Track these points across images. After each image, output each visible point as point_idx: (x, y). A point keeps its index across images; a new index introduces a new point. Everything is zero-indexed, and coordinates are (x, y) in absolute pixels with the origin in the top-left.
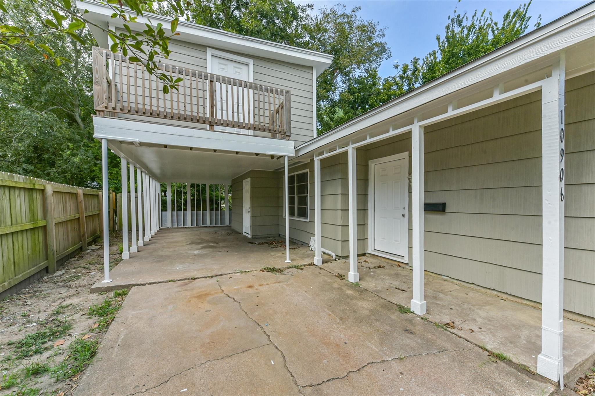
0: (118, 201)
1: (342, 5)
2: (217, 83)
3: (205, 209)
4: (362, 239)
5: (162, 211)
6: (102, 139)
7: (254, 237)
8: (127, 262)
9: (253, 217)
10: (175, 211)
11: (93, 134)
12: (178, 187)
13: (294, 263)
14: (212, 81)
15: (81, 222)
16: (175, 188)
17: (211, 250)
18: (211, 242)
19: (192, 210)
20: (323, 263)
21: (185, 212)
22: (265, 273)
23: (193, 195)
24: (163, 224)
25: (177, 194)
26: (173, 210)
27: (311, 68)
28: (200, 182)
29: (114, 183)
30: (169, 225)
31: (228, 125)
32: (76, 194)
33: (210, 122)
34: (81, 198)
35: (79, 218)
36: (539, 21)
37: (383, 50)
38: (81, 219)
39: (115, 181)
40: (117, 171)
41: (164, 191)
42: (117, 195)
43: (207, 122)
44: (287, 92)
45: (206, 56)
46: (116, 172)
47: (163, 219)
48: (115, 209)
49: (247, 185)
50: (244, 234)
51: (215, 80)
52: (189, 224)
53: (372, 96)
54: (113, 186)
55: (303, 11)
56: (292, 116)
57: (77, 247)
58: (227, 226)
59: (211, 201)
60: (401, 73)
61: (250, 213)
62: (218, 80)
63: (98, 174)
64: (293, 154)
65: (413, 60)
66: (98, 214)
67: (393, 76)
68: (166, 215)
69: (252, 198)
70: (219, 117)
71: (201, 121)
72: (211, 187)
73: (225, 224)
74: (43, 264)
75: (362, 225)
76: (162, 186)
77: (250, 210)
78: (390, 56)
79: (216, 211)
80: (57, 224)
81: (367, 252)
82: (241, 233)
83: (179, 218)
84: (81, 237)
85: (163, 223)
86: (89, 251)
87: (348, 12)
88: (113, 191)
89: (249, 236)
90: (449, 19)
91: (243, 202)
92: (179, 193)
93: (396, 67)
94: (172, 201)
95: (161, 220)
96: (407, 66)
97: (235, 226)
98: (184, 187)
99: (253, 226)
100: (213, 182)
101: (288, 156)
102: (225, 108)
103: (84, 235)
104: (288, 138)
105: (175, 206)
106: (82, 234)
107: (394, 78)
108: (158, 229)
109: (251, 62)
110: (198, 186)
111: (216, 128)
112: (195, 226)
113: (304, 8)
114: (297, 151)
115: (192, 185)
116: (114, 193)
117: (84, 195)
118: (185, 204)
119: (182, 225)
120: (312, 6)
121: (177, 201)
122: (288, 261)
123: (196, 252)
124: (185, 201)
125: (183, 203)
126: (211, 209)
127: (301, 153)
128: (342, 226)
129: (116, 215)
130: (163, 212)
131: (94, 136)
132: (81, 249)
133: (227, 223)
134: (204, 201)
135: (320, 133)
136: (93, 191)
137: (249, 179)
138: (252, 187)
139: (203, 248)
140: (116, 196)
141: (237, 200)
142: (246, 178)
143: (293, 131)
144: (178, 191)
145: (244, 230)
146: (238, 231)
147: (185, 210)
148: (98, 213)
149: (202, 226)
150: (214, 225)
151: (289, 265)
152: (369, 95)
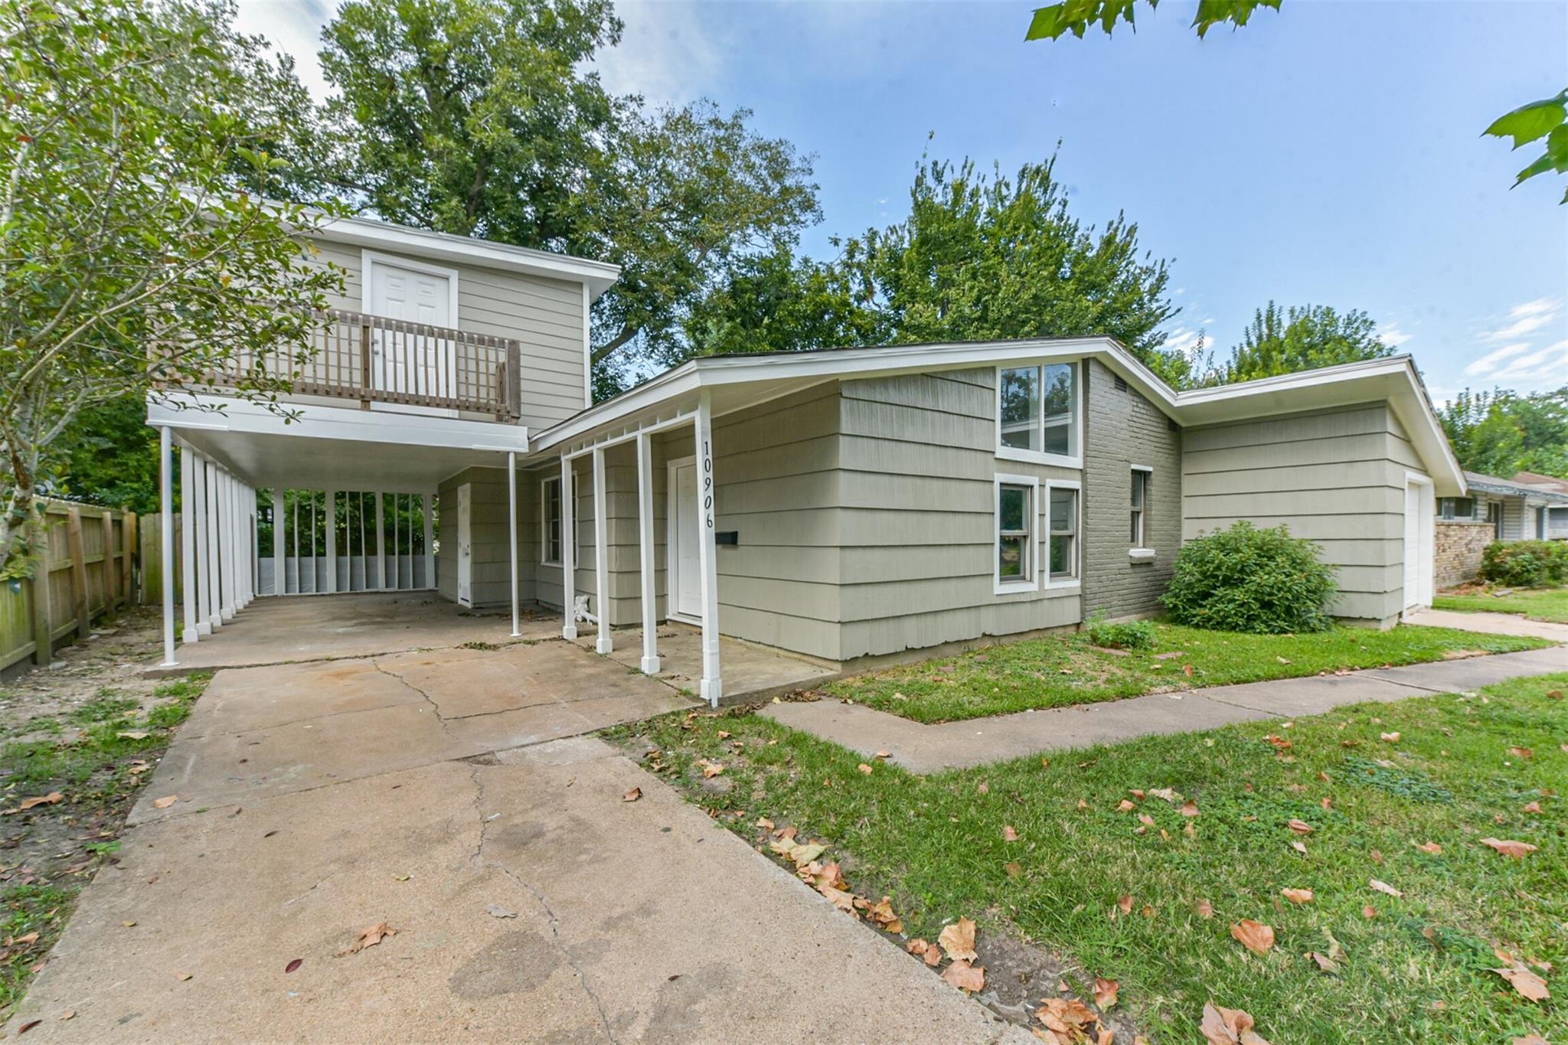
0: (143, 532)
1: (711, 102)
2: (376, 330)
3: (372, 551)
4: (661, 597)
5: (260, 556)
6: (161, 427)
7: (477, 607)
8: (192, 645)
9: (475, 563)
10: (293, 556)
11: (145, 417)
12: (303, 497)
13: (526, 638)
14: (366, 328)
15: (76, 576)
16: (295, 500)
17: (373, 627)
18: (379, 616)
19: (341, 551)
20: (578, 636)
21: (321, 558)
22: (467, 650)
23: (341, 519)
24: (262, 589)
25: (299, 514)
26: (289, 553)
27: (580, 285)
28: (360, 488)
29: (132, 488)
30: (279, 589)
31: (396, 401)
32: (65, 517)
33: (363, 397)
34: (77, 524)
35: (70, 569)
36: (1064, 196)
37: (808, 205)
38: (75, 569)
39: (135, 486)
40: (138, 460)
41: (264, 508)
42: (142, 519)
43: (356, 396)
44: (514, 343)
45: (361, 263)
46: (135, 463)
47: (264, 575)
48: (135, 551)
49: (464, 496)
50: (460, 602)
51: (372, 323)
52: (331, 587)
53: (785, 301)
54: (132, 496)
55: (619, 107)
56: (522, 382)
57: (72, 625)
58: (430, 591)
59: (389, 533)
60: (844, 257)
61: (469, 557)
62: (377, 324)
63: (88, 467)
64: (524, 449)
65: (866, 233)
66: (101, 562)
67: (827, 262)
68: (271, 567)
69: (474, 524)
70: (379, 387)
71: (345, 394)
72: (388, 499)
73: (424, 585)
74: (30, 646)
75: (661, 572)
76: (259, 495)
77: (469, 551)
78: (820, 218)
79: (403, 557)
80: (51, 573)
81: (667, 617)
82: (454, 602)
83: (304, 573)
84: (76, 609)
85: (262, 585)
86: (93, 637)
87: (726, 118)
88: (131, 509)
89: (469, 605)
90: (917, 167)
91: (459, 535)
92: (305, 514)
93: (836, 242)
94: (286, 532)
95: (260, 579)
96: (856, 243)
97: (444, 590)
98: (320, 498)
99: (475, 584)
100: (394, 490)
101: (516, 454)
102: (400, 357)
103: (82, 603)
104: (514, 421)
105: (293, 547)
106: (78, 601)
107: (830, 268)
108: (252, 599)
109: (454, 275)
110: (354, 496)
111: (374, 405)
112: (348, 591)
113: (621, 101)
114: (532, 443)
115: (340, 496)
116: (133, 514)
117: (83, 518)
118: (321, 543)
119: (314, 589)
120: (641, 100)
121: (301, 534)
122: (515, 634)
123: (340, 630)
124: (322, 531)
125: (317, 539)
126: (389, 551)
127: (541, 447)
128: (618, 573)
129: (138, 566)
130: (262, 559)
131: (147, 423)
132: (76, 633)
133: (430, 583)
134: (371, 533)
135: (596, 402)
136: (92, 510)
137: (468, 486)
138: (473, 503)
139: (356, 625)
140: (138, 520)
141: (446, 530)
142: (463, 484)
143: (524, 409)
144: (301, 507)
145: (460, 595)
146: (450, 598)
147: (322, 554)
148: (101, 559)
149: (365, 590)
150: (396, 588)
151: (516, 640)
152: (779, 298)
